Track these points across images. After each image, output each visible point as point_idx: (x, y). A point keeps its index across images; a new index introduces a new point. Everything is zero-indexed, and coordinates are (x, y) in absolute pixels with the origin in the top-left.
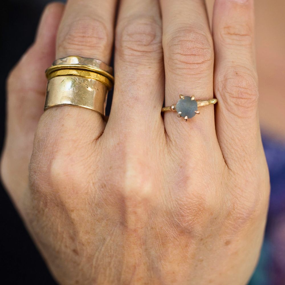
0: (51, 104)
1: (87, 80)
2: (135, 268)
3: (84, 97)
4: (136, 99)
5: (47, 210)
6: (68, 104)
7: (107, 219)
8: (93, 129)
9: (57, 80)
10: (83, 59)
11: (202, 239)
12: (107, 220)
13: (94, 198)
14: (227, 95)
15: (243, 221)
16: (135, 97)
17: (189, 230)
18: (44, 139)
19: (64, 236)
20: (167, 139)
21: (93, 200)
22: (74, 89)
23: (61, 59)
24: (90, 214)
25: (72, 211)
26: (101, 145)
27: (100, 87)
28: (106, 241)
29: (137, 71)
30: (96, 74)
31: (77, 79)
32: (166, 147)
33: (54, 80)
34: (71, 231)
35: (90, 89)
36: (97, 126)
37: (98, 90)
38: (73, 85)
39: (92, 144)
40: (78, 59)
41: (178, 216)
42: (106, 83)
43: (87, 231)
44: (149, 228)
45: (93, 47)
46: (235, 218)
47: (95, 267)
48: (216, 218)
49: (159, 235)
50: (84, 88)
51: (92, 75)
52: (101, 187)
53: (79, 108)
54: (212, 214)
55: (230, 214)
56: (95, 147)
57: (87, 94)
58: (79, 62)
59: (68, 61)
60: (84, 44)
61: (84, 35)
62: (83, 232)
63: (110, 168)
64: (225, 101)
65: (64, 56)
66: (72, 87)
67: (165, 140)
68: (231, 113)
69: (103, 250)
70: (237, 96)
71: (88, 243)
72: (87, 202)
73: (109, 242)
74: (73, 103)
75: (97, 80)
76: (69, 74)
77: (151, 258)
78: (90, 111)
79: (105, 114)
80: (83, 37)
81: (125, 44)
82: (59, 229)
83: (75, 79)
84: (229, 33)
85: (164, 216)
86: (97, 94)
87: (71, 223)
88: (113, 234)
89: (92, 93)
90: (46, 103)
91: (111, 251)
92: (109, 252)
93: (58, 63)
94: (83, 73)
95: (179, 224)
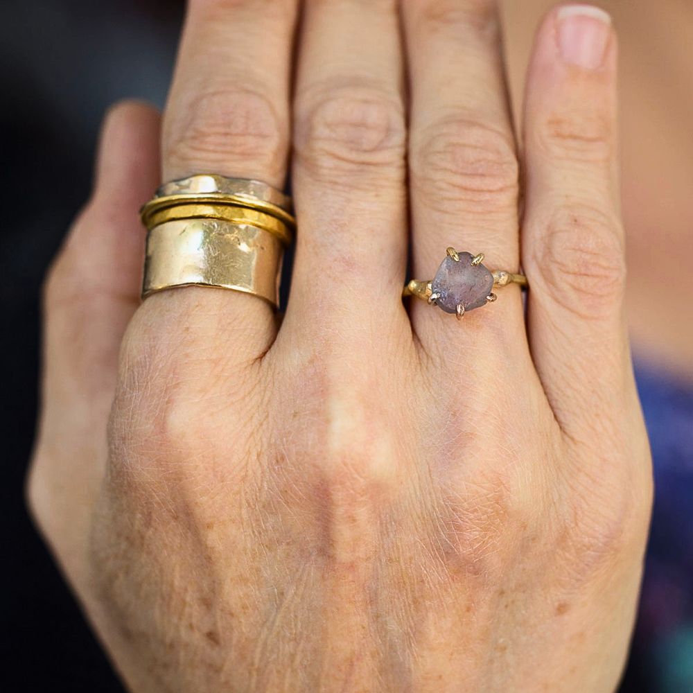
0: (157, 285)
1: (237, 228)
2: (352, 665)
3: (233, 267)
4: (349, 264)
5: (150, 532)
6: (197, 283)
7: (288, 541)
8: (254, 337)
9: (170, 231)
10: (227, 180)
11: (502, 593)
12: (288, 544)
13: (259, 490)
14: (554, 268)
15: (597, 554)
16: (347, 258)
17: (474, 566)
18: (145, 362)
19: (188, 599)
20: (421, 355)
21: (258, 494)
22: (209, 249)
23: (177, 181)
24: (249, 531)
25: (209, 526)
26: (273, 366)
27: (268, 243)
28: (286, 599)
29: (349, 201)
30: (256, 213)
31: (216, 225)
32: (419, 371)
33: (161, 230)
34: (205, 585)
35: (244, 247)
36: (263, 329)
37: (262, 248)
38: (208, 240)
39: (251, 368)
40: (216, 180)
41: (449, 528)
42: (280, 231)
43: (241, 575)
44: (384, 560)
45: (249, 155)
46: (579, 546)
47: (258, 670)
48: (533, 539)
49: (407, 580)
50: (232, 246)
51: (248, 216)
52: (274, 462)
53: (222, 291)
54: (524, 527)
55: (568, 534)
56: (258, 373)
57: (238, 258)
58: (219, 189)
59: (193, 185)
60: (228, 149)
61: (228, 130)
62: (231, 580)
63: (295, 415)
64: (549, 279)
65: (184, 175)
66: (204, 243)
67: (414, 356)
68: (564, 306)
69: (278, 623)
70: (577, 270)
71: (244, 607)
72: (244, 502)
73: (292, 602)
74: (209, 280)
75: (259, 227)
76: (196, 214)
77: (388, 639)
78: (248, 297)
79: (278, 303)
80: (226, 134)
81: (319, 145)
82: (176, 583)
83: (212, 227)
84: (559, 135)
85: (416, 529)
86: (260, 259)
87: (205, 560)
88: (301, 580)
89: (250, 256)
90: (146, 281)
91: (296, 625)
92: (293, 626)
93: (169, 191)
94: (229, 212)
95: (452, 549)
